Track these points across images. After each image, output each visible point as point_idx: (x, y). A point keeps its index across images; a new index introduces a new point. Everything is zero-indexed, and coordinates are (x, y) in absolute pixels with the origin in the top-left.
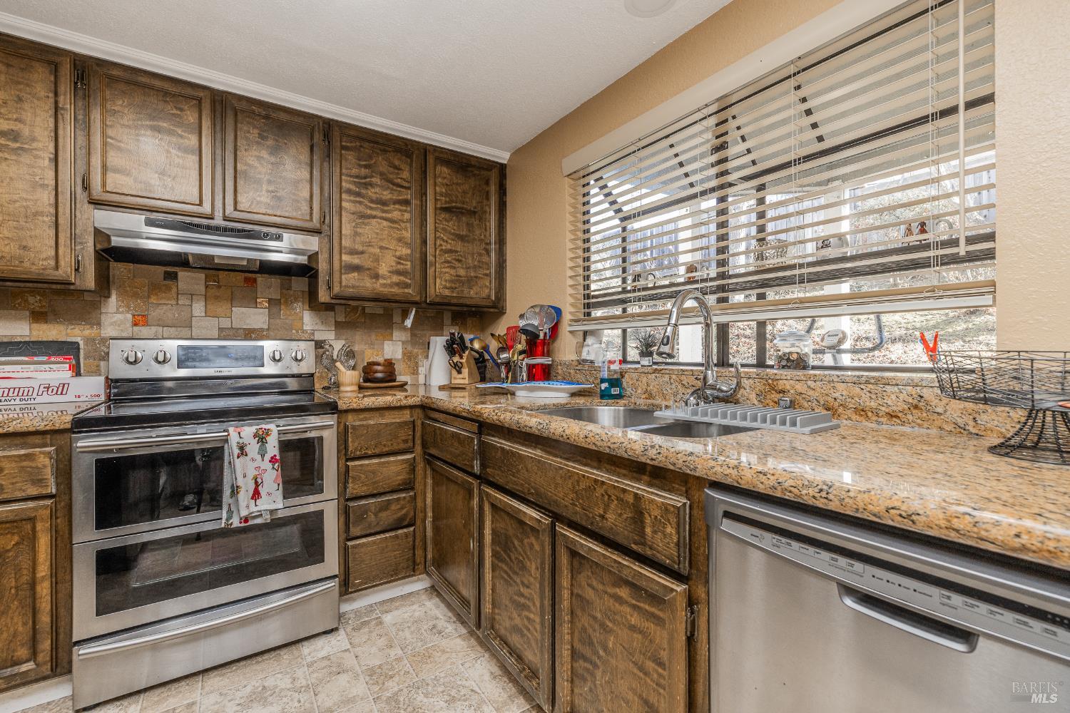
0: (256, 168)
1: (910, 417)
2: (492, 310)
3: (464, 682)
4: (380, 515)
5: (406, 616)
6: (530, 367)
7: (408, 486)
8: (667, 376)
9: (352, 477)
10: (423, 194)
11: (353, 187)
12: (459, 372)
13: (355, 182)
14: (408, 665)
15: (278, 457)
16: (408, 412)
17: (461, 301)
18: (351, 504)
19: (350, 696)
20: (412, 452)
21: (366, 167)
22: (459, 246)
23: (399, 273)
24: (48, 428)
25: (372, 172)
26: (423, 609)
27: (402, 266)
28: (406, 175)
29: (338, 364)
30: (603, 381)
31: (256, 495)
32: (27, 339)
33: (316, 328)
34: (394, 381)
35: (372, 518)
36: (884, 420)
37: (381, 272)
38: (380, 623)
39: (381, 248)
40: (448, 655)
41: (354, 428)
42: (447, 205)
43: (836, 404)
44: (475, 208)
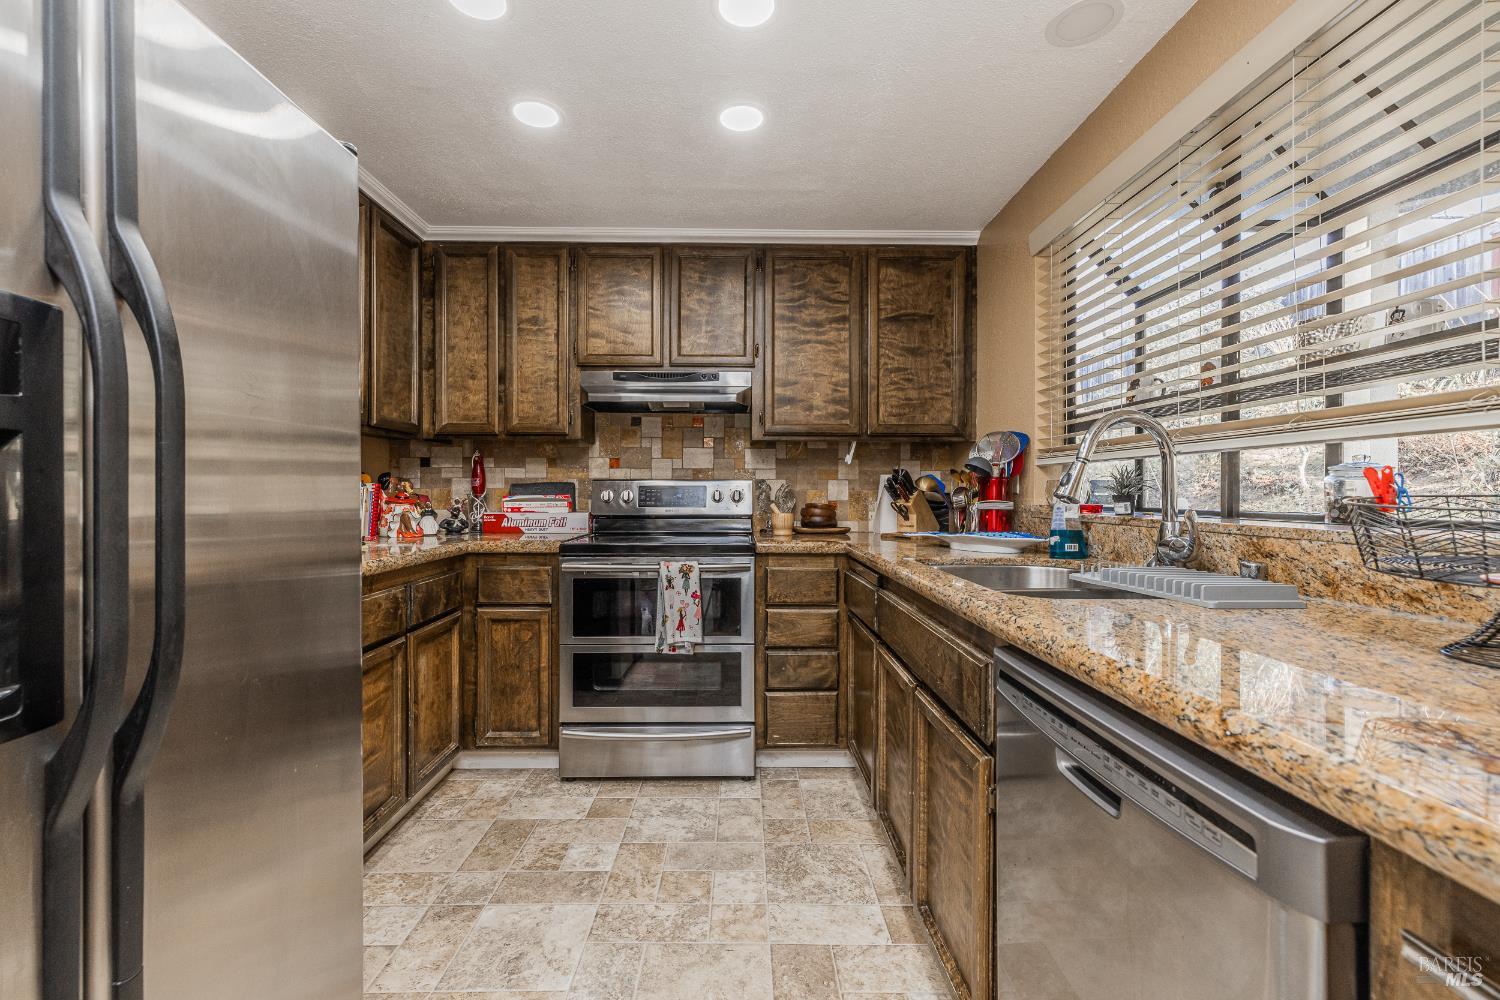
0: (697, 311)
1: (1437, 601)
2: (955, 439)
3: (855, 861)
4: (799, 670)
5: (823, 787)
6: (983, 513)
7: (831, 644)
8: (1136, 529)
9: (771, 625)
10: (863, 306)
11: (787, 313)
12: (907, 518)
13: (788, 307)
14: (808, 828)
15: (699, 593)
16: (831, 560)
17: (911, 430)
18: (769, 653)
19: (747, 835)
20: (836, 607)
21: (799, 287)
22: (909, 362)
23: (835, 402)
24: (547, 551)
25: (808, 292)
26: (843, 786)
27: (839, 394)
28: (844, 287)
29: (773, 506)
30: (1053, 533)
31: (681, 626)
32: (545, 481)
33: (758, 466)
34: (835, 526)
35: (791, 672)
36: (1401, 604)
37: (815, 403)
38: (795, 785)
39: (816, 375)
40: (848, 833)
41: (773, 572)
42: (893, 315)
43: (1338, 577)
44: (931, 311)
